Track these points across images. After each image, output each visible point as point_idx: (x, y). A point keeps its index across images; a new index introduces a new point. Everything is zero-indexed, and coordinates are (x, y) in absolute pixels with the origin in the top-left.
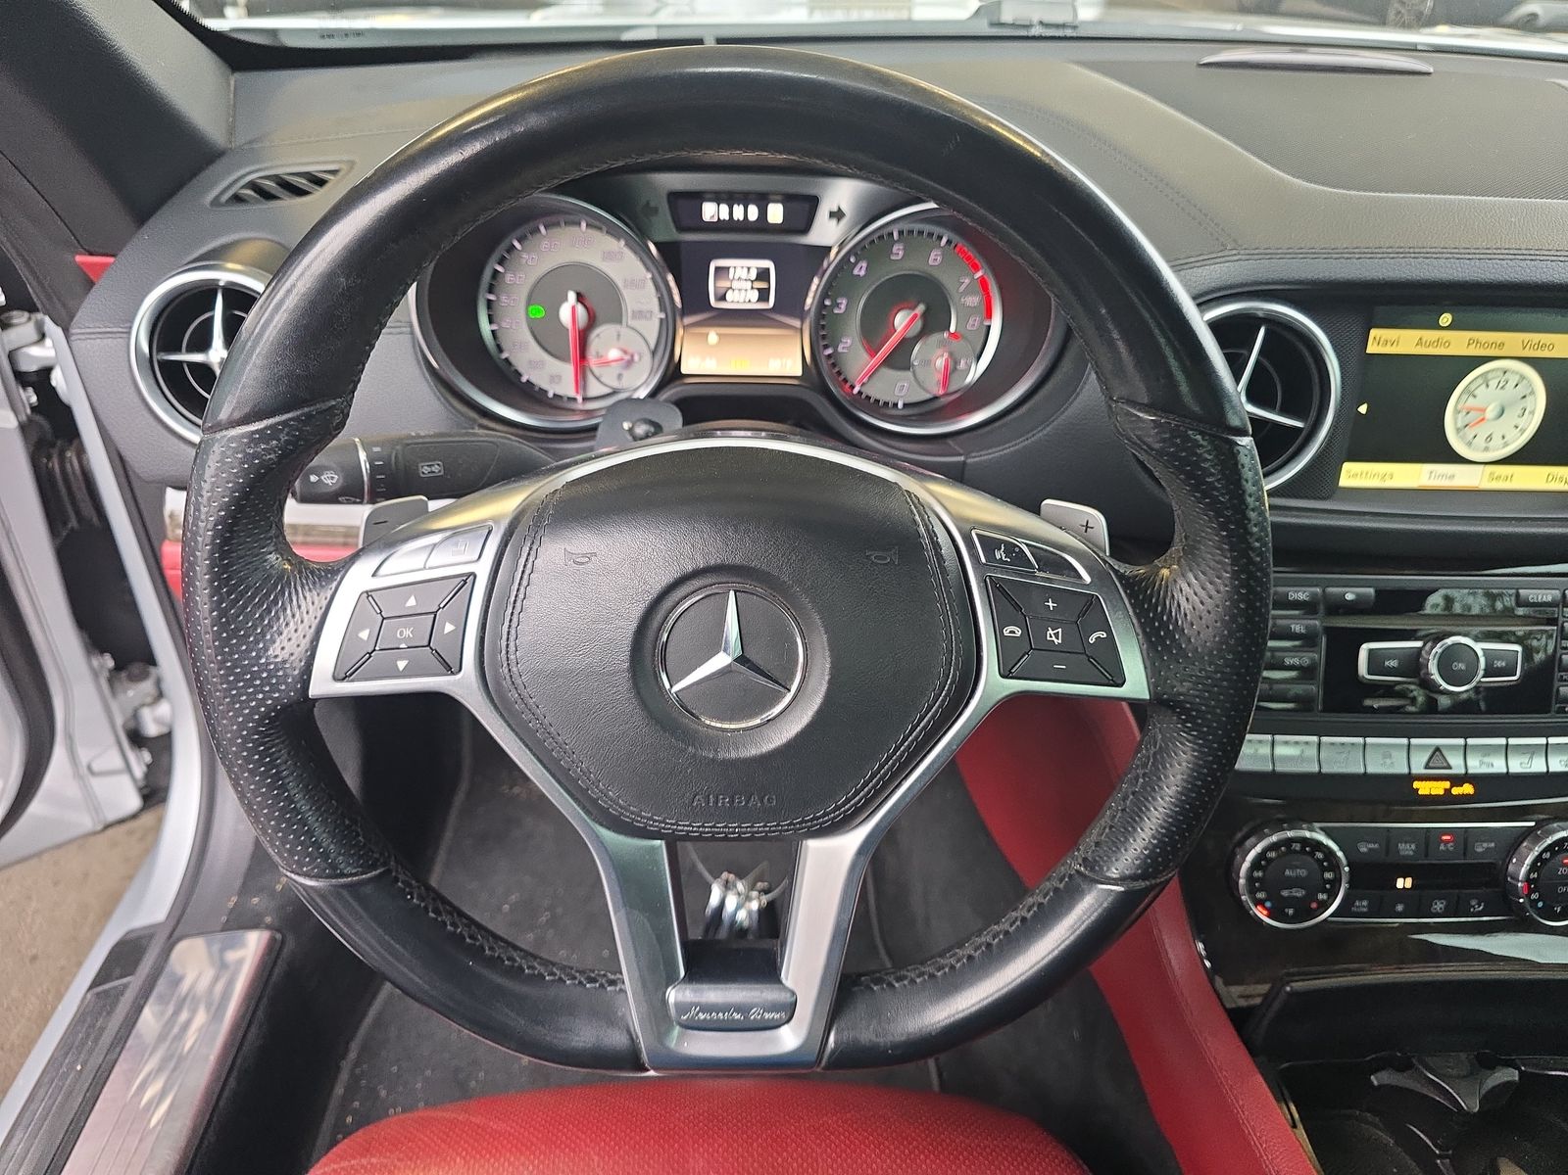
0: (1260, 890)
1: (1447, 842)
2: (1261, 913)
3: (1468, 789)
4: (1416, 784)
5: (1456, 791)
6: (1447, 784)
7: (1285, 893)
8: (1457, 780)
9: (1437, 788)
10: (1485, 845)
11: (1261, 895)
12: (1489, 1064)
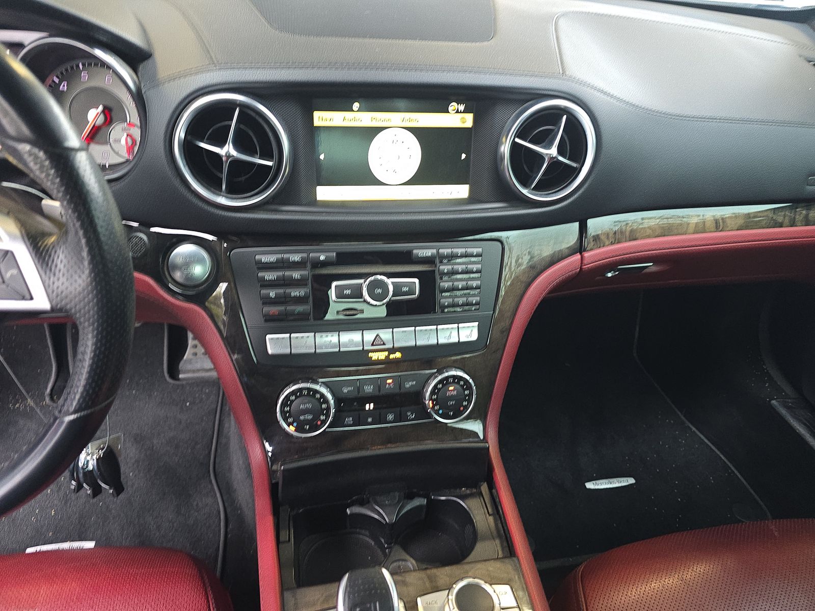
0: (290, 416)
1: (389, 384)
2: (291, 429)
3: (398, 355)
4: (371, 355)
5: (392, 356)
6: (386, 353)
7: (302, 418)
8: (392, 350)
9: (382, 356)
10: (410, 383)
11: (290, 420)
12: (410, 497)
